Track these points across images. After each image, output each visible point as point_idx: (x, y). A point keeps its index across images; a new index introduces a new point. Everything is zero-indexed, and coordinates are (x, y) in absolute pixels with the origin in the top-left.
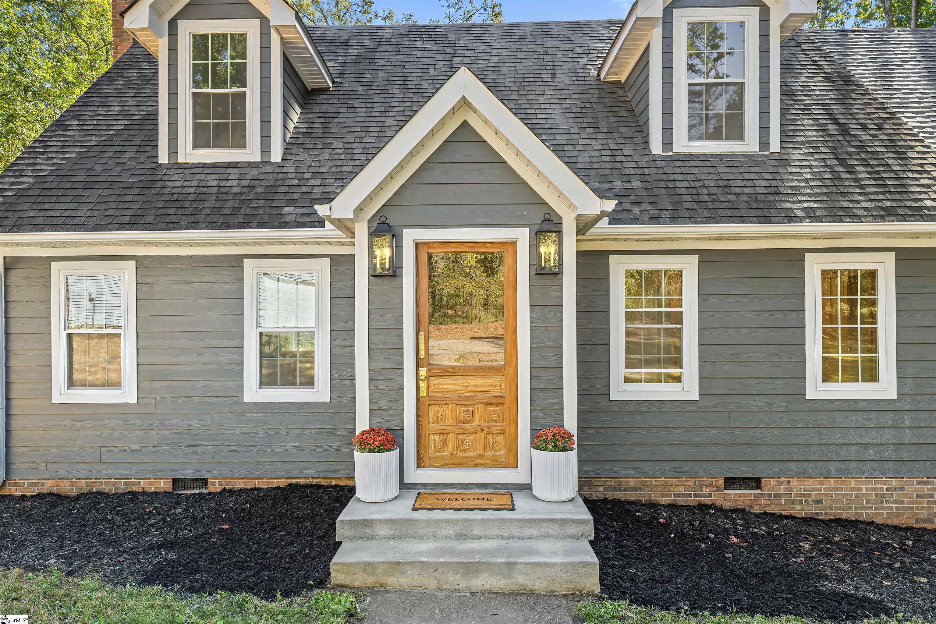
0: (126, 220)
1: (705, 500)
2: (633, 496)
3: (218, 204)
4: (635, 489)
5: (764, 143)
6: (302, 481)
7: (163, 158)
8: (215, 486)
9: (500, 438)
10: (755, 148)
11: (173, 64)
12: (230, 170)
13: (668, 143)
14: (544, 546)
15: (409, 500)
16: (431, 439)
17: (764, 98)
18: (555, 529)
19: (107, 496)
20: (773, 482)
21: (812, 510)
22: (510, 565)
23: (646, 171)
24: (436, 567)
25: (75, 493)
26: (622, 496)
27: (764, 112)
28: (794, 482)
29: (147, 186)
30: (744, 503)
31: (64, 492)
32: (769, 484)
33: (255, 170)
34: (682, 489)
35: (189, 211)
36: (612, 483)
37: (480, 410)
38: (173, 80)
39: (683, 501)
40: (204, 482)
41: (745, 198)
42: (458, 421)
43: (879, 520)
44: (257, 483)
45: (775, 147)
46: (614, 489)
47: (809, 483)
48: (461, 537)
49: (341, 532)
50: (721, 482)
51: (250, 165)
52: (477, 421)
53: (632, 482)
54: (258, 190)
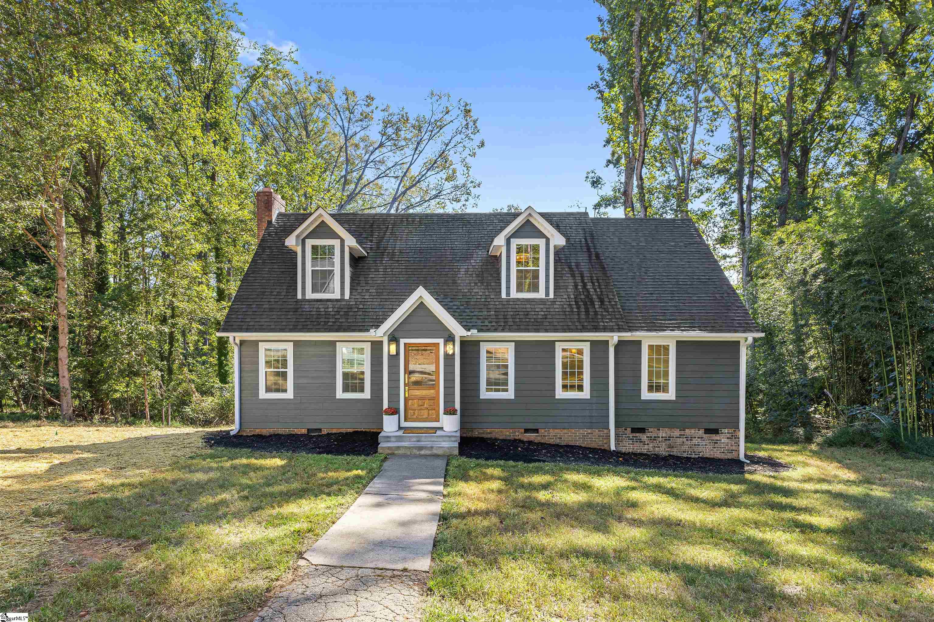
0: (291, 327)
1: (517, 438)
2: (489, 436)
3: (326, 320)
4: (490, 433)
5: (547, 294)
6: (359, 430)
7: (299, 296)
8: (325, 432)
9: (434, 411)
10: (544, 297)
11: (304, 257)
12: (328, 303)
13: (508, 294)
14: (444, 443)
15: (402, 431)
16: (410, 412)
17: (547, 276)
18: (447, 439)
19: (283, 435)
20: (543, 431)
21: (558, 441)
22: (432, 447)
23: (498, 307)
24: (409, 448)
25: (268, 434)
26: (485, 436)
27: (547, 281)
28: (551, 431)
29: (296, 310)
30: (532, 439)
31: (263, 434)
32: (542, 431)
33: (339, 303)
34: (508, 433)
35: (315, 323)
36: (481, 431)
37: (427, 402)
38: (304, 264)
39: (508, 438)
40: (320, 430)
41: (533, 320)
42: (419, 406)
43: (583, 445)
44: (341, 431)
45: (552, 296)
46: (482, 433)
47: (556, 431)
48: (418, 441)
49: (380, 440)
50: (523, 431)
51: (337, 300)
52: (425, 406)
53: (489, 431)
54: (341, 313)
